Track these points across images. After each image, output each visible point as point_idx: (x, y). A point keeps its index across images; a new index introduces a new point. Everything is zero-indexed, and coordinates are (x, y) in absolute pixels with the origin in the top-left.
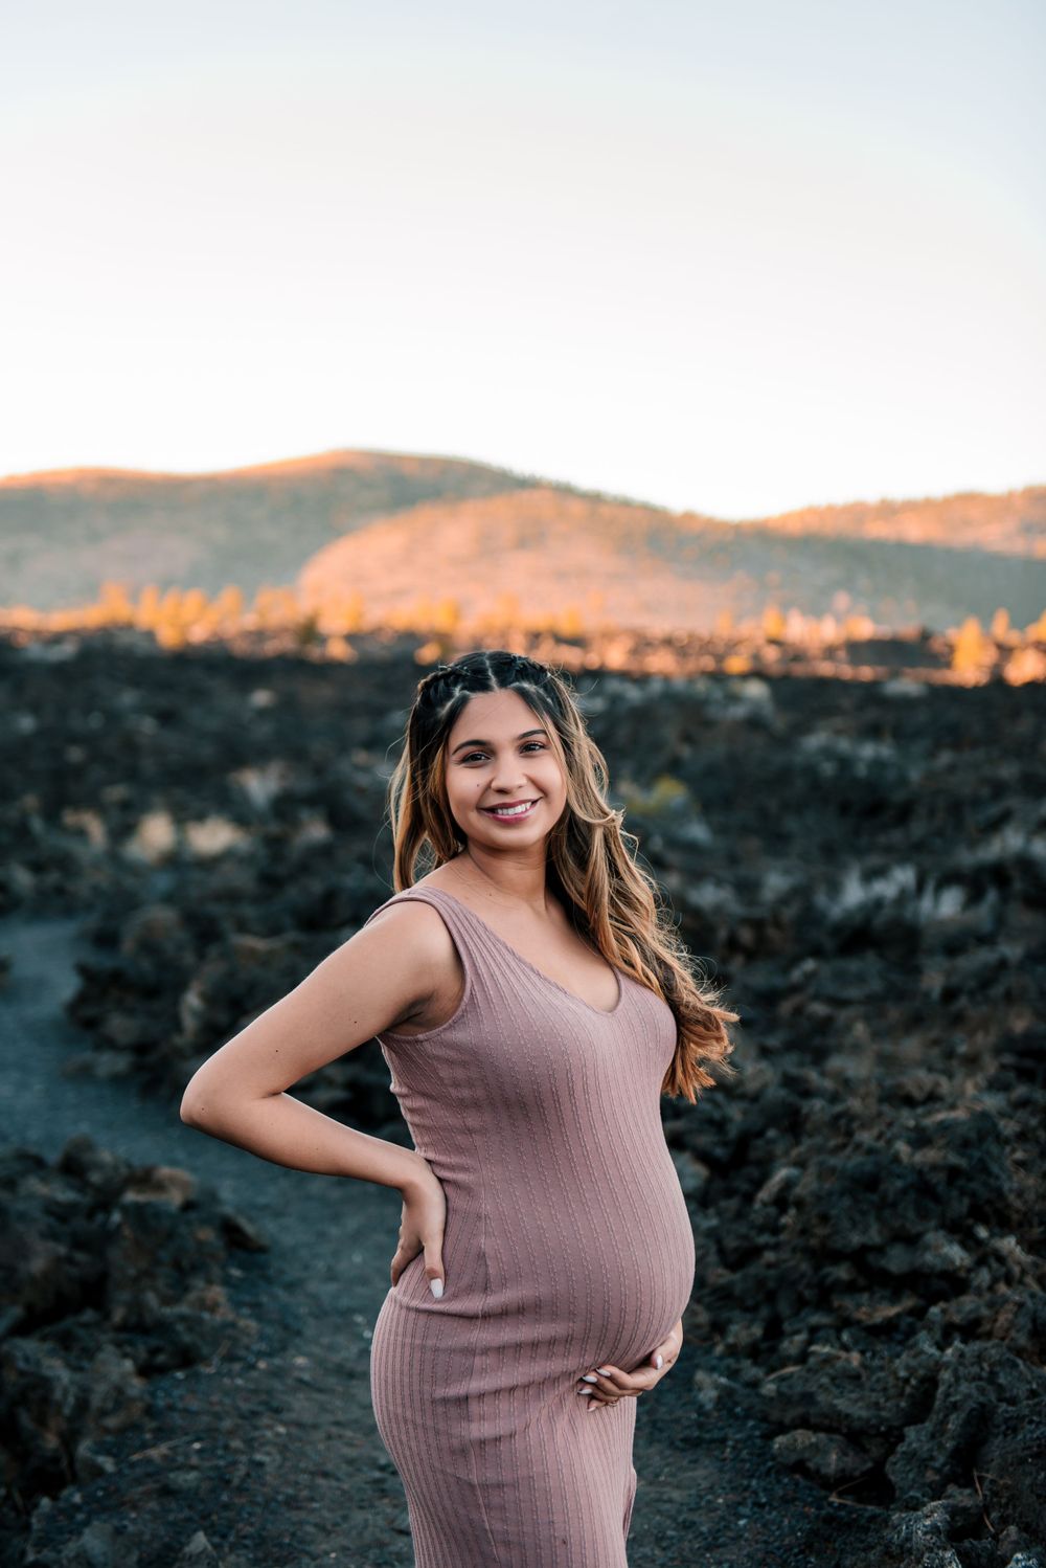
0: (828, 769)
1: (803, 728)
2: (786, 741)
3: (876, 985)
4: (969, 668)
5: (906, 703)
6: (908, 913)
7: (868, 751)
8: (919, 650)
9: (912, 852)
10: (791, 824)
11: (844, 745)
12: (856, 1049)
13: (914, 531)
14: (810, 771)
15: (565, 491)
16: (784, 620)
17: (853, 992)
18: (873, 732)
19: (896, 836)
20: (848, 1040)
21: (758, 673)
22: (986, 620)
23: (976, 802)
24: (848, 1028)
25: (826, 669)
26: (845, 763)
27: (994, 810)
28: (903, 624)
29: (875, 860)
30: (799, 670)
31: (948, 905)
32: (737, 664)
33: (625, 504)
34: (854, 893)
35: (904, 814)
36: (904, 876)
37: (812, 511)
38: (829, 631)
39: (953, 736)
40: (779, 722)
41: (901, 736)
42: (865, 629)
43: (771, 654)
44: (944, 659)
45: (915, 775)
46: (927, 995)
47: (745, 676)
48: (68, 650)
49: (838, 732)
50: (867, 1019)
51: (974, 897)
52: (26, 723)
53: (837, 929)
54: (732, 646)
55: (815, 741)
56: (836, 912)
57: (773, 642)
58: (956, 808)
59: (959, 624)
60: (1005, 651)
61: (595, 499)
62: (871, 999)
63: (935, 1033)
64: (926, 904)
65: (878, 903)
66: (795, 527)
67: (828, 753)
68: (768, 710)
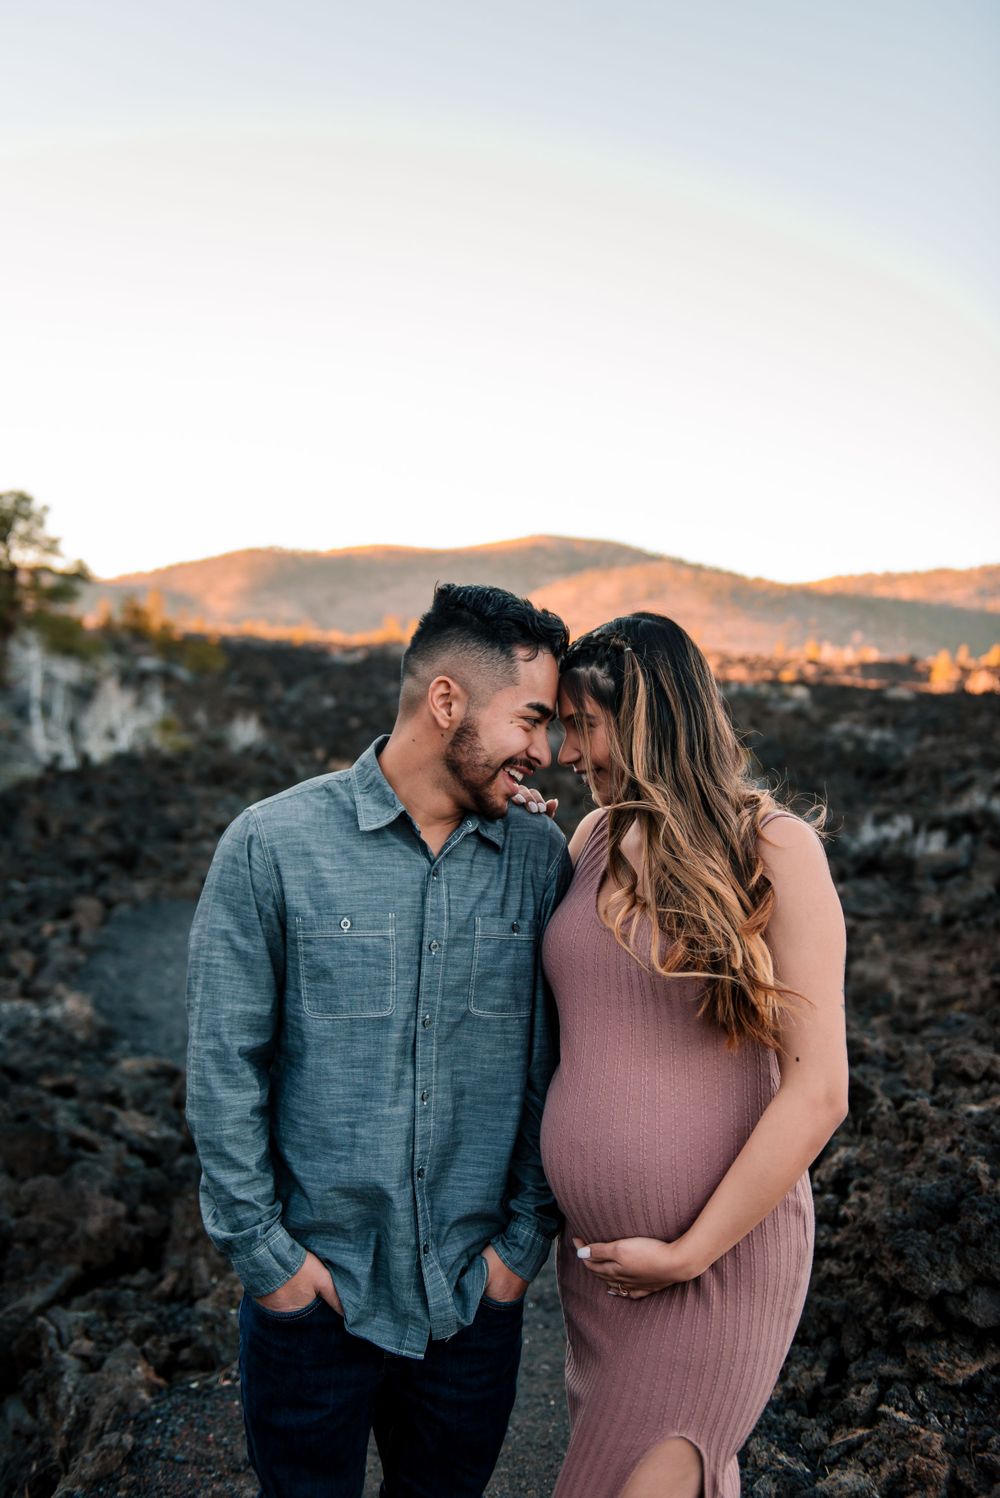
0: (849, 746)
1: (832, 718)
2: (820, 727)
3: (887, 904)
4: (942, 681)
5: (901, 704)
6: (907, 850)
7: (876, 735)
8: (907, 670)
9: (907, 804)
10: (824, 783)
11: (859, 730)
12: (875, 956)
13: (906, 592)
14: (836, 747)
15: (678, 563)
16: (819, 649)
17: (871, 911)
18: (879, 722)
19: (894, 793)
20: (868, 948)
21: (801, 681)
22: (954, 652)
23: (950, 772)
24: (868, 939)
25: (847, 680)
26: (860, 742)
27: (962, 777)
28: (898, 653)
29: (880, 809)
30: (829, 680)
31: (934, 845)
32: (788, 675)
33: (717, 572)
34: (868, 834)
35: (900, 778)
36: (903, 823)
37: (839, 579)
38: (849, 656)
39: (934, 727)
40: (816, 714)
41: (898, 725)
42: (873, 655)
43: (810, 670)
44: (926, 676)
45: (908, 752)
46: (929, 917)
47: (794, 684)
48: (360, 656)
49: (856, 722)
50: (881, 932)
51: (952, 840)
52: (329, 702)
53: (856, 859)
54: (785, 664)
55: (840, 727)
56: (855, 847)
57: (812, 662)
58: (936, 775)
59: (935, 653)
60: (966, 672)
61: (698, 569)
62: (884, 916)
63: (936, 951)
64: (919, 844)
65: (886, 842)
66: (827, 589)
67: (849, 735)
68: (808, 706)
